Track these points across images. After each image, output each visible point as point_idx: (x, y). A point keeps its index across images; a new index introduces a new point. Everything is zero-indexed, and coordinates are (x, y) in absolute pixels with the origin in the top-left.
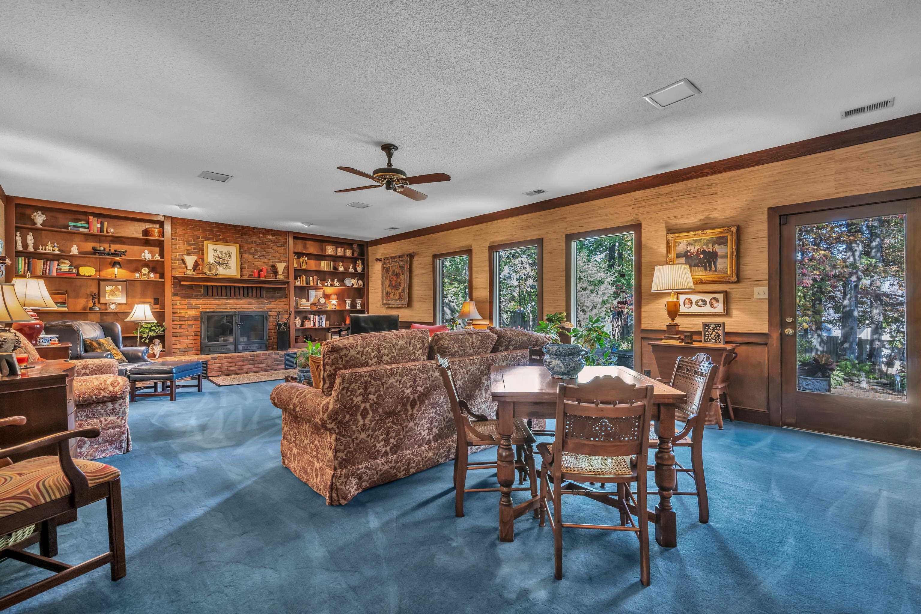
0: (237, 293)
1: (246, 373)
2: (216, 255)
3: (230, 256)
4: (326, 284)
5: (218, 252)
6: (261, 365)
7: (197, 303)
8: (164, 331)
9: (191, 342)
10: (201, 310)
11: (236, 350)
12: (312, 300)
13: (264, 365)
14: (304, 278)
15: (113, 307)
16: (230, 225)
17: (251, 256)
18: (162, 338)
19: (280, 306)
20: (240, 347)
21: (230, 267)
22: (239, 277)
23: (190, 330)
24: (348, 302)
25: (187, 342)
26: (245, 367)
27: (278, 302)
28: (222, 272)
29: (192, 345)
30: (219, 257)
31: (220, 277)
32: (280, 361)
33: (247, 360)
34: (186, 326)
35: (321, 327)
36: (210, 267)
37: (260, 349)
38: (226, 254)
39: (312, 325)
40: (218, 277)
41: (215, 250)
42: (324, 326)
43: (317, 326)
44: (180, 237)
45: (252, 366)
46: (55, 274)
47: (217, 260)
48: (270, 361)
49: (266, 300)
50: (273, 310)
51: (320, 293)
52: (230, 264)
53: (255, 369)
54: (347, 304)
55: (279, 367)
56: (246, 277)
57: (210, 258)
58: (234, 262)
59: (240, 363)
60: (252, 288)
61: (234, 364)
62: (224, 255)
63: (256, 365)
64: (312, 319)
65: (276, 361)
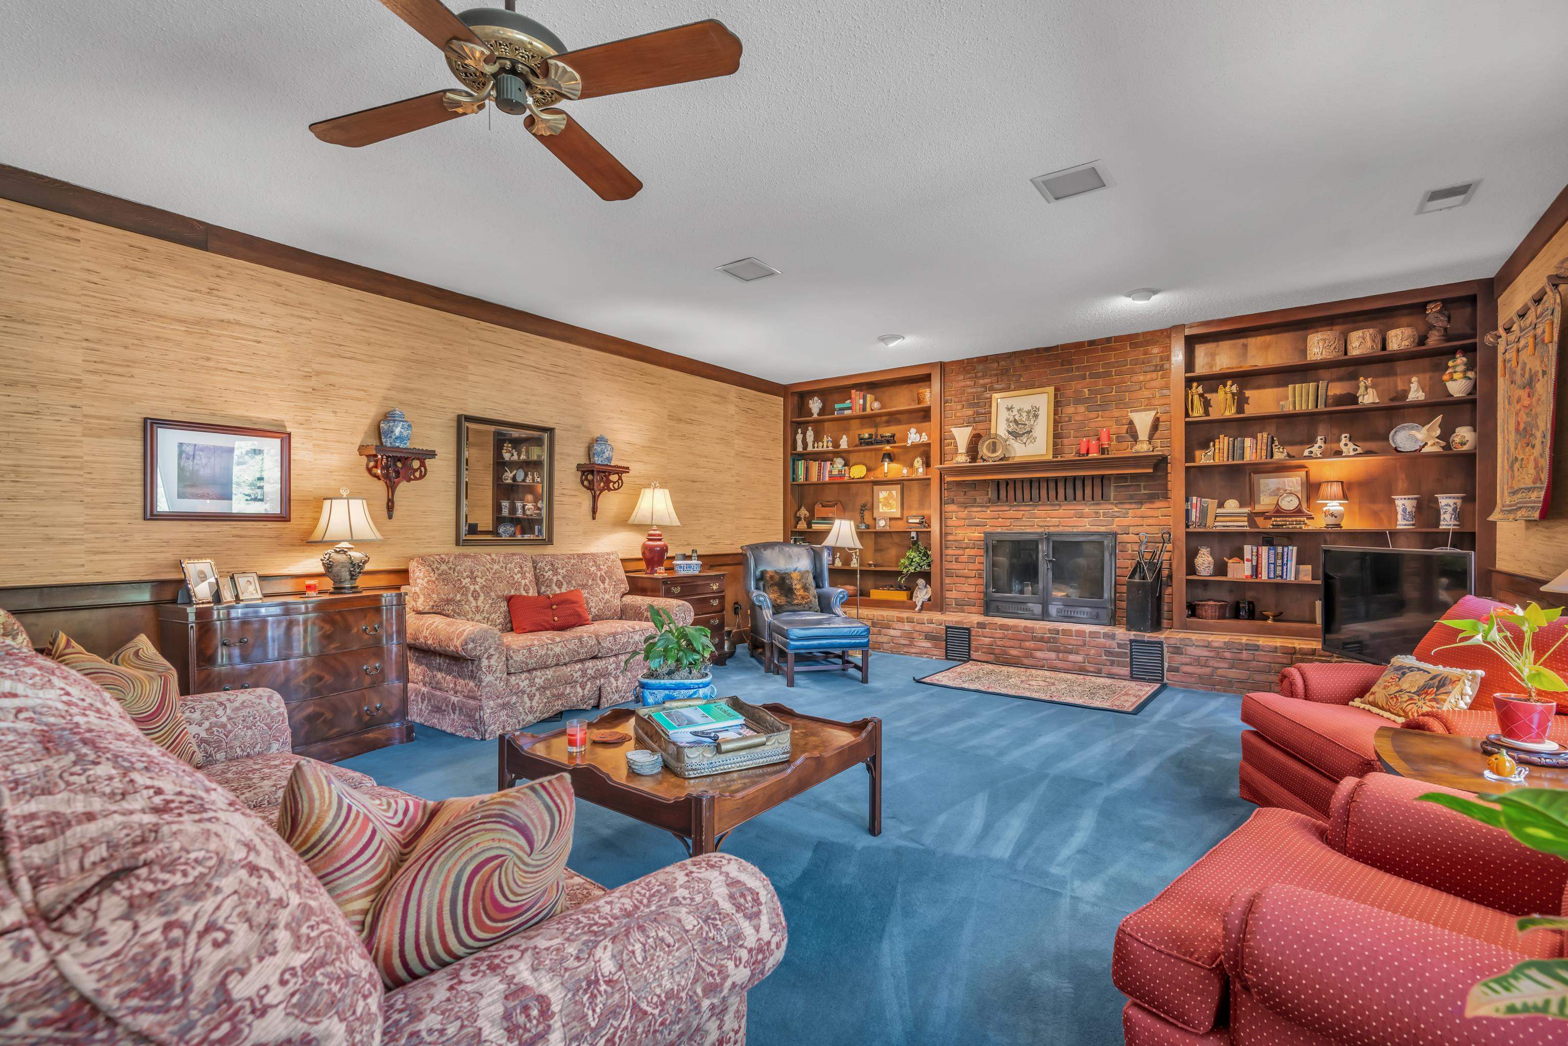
0: (1052, 493)
1: (1041, 668)
2: (1011, 419)
3: (1036, 416)
4: (1306, 453)
5: (1015, 412)
6: (1072, 657)
7: (983, 515)
8: (929, 565)
9: (972, 588)
10: (988, 529)
11: (1045, 616)
12: (1265, 502)
13: (1079, 658)
14: (1223, 442)
15: (882, 523)
16: (1038, 350)
17: (1081, 408)
18: (927, 576)
19: (1151, 521)
20: (1053, 610)
21: (1035, 439)
22: (1050, 457)
23: (971, 566)
24: (1404, 504)
25: (966, 588)
26: (1039, 654)
27: (1145, 509)
28: (1021, 451)
29: (973, 595)
30: (1016, 421)
31: (1017, 460)
32: (1118, 655)
33: (1042, 640)
34: (964, 558)
35: (1279, 580)
36: (994, 444)
37: (1096, 619)
38: (1028, 412)
39: (1248, 572)
40: (1010, 461)
41: (1009, 409)
42: (1291, 577)
43: (1264, 577)
44: (956, 396)
45: (1053, 655)
46: (827, 479)
47: (1013, 426)
48: (1093, 652)
49: (1116, 505)
50: (1131, 530)
51: (1294, 481)
52: (1034, 434)
53: (1059, 664)
54: (1400, 510)
55: (1116, 670)
56: (1070, 456)
57: (1000, 427)
58: (1042, 430)
59: (1027, 644)
60: (1083, 479)
61: (1017, 643)
62: (1024, 414)
63: (1061, 655)
64: (1247, 555)
65: (1109, 653)
